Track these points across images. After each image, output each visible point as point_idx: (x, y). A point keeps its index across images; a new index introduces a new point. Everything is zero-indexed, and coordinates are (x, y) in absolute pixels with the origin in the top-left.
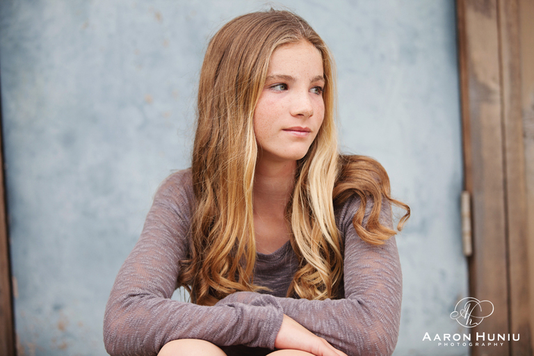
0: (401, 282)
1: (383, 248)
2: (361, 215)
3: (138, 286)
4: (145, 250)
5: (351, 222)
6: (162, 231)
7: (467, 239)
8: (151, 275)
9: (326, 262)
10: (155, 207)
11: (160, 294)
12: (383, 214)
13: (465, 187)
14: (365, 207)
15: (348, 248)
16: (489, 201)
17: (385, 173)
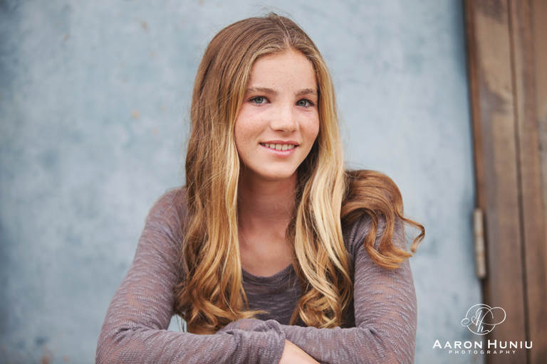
0: (415, 309)
1: (397, 272)
2: (373, 237)
3: (131, 320)
4: (137, 279)
5: (362, 244)
6: (154, 257)
7: (481, 260)
8: (144, 306)
9: (333, 286)
10: (146, 231)
11: (155, 326)
12: (396, 234)
13: (477, 203)
14: (376, 227)
15: (359, 272)
16: (504, 219)
17: (397, 190)
